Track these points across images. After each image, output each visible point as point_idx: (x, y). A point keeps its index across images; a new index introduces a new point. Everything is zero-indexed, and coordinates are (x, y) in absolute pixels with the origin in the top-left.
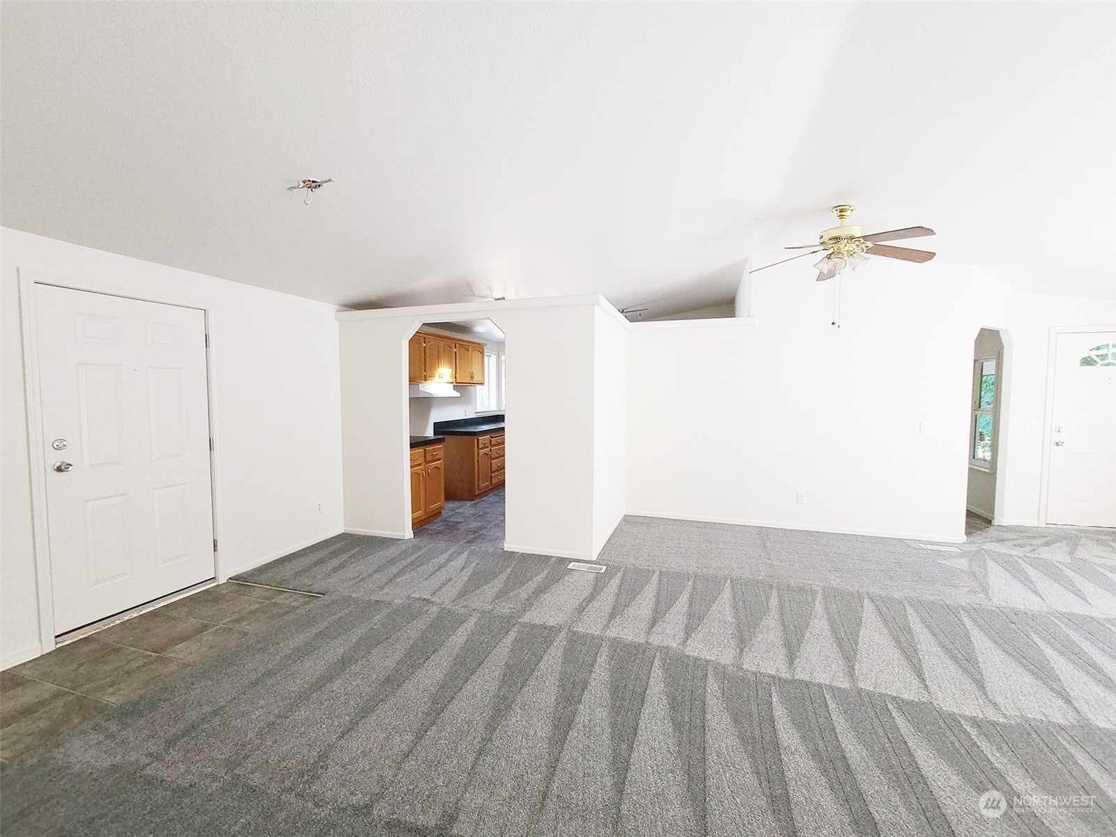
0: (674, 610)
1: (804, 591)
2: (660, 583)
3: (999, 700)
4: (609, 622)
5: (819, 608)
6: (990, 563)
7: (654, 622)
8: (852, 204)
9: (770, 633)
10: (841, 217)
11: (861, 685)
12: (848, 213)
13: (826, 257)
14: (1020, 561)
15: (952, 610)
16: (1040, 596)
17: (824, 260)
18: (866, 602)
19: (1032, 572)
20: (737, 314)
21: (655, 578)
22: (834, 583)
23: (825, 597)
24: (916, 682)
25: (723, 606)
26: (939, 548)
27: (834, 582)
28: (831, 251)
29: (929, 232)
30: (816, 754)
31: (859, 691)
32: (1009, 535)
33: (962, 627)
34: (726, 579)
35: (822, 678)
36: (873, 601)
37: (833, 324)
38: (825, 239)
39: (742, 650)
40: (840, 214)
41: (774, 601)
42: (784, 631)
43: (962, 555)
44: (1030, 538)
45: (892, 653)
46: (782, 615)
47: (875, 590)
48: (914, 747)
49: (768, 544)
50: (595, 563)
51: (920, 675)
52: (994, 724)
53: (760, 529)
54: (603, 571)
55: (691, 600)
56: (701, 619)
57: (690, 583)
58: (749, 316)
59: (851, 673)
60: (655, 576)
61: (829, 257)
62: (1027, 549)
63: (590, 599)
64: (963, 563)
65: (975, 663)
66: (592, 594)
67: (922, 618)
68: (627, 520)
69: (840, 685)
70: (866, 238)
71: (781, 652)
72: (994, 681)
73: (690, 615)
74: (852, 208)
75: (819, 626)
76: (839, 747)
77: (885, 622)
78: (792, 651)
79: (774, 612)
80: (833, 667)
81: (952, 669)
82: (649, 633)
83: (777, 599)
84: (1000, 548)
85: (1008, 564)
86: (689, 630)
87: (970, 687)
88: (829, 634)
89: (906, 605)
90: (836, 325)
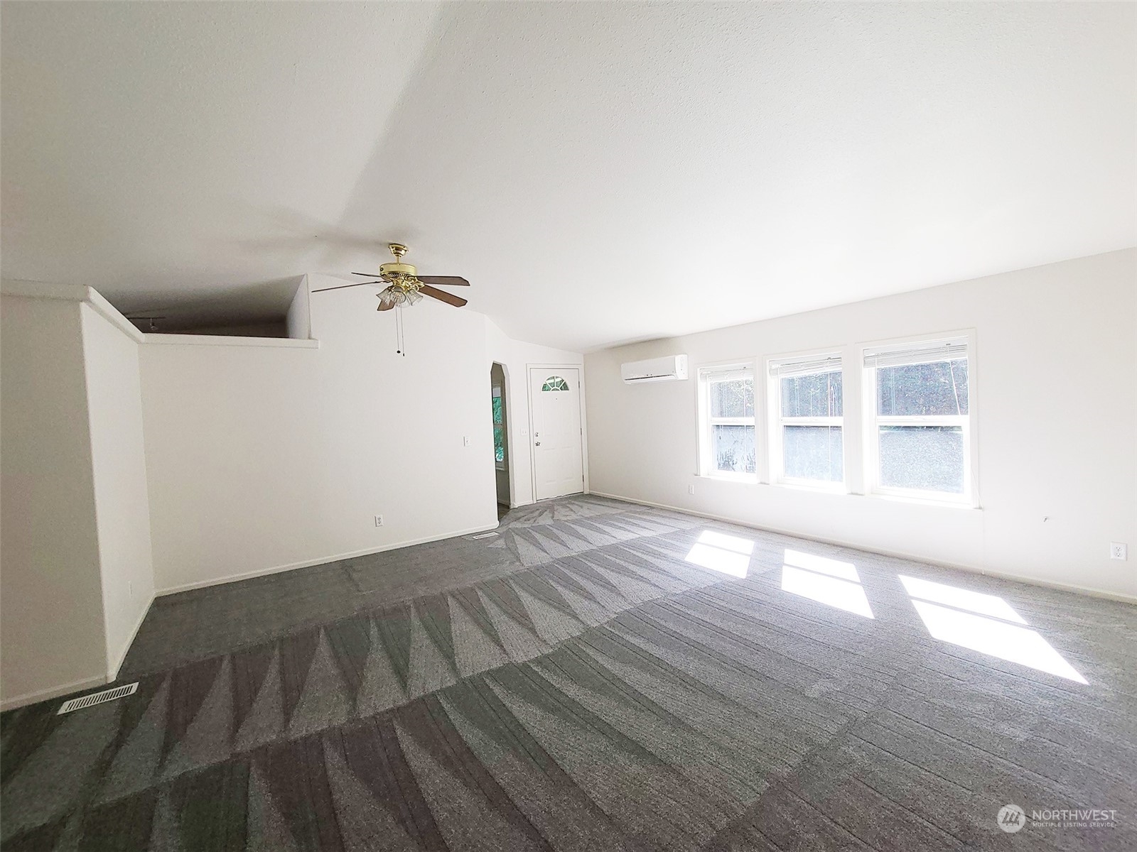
0: (264, 692)
1: (399, 611)
2: (234, 670)
3: (546, 637)
4: (163, 759)
5: (416, 622)
6: (516, 537)
7: (237, 723)
8: (406, 245)
9: (378, 668)
10: (398, 254)
11: (464, 675)
12: (403, 252)
13: (388, 289)
14: (530, 531)
15: (503, 581)
16: (546, 552)
17: (386, 292)
18: (450, 600)
19: (537, 536)
20: (291, 335)
21: (226, 665)
22: (421, 593)
23: (417, 609)
24: (497, 650)
25: (323, 659)
26: (486, 536)
27: (421, 591)
28: (391, 284)
29: (466, 283)
30: (447, 763)
31: (463, 681)
32: (521, 514)
33: (513, 592)
34: (319, 629)
35: (433, 686)
36: (454, 597)
37: (399, 352)
38: (385, 272)
39: (355, 700)
40: (396, 251)
41: (374, 632)
42: (391, 657)
43: (500, 537)
44: (532, 513)
45: (479, 635)
46: (384, 642)
47: (452, 587)
48: (510, 705)
49: (355, 576)
50: (115, 684)
51: (498, 642)
52: (547, 656)
53: (343, 563)
54: (133, 691)
55: (282, 672)
56: (300, 689)
57: (277, 652)
58: (310, 338)
59: (454, 669)
60: (226, 662)
61: (389, 289)
62: (532, 521)
63: (117, 744)
64: (501, 543)
65: (526, 616)
66: (120, 733)
67: (488, 596)
68: (160, 604)
69: (449, 684)
70: (420, 278)
71: (394, 682)
72: (540, 624)
73: (285, 689)
74: (405, 249)
75: (420, 639)
76: (462, 743)
77: (465, 609)
78: (402, 674)
79: (377, 644)
80: (440, 671)
81: (517, 629)
82: (232, 740)
83: (376, 629)
84: (518, 525)
85: (525, 534)
86: (288, 711)
87: (529, 636)
88: (428, 642)
89: (477, 590)
90: (402, 353)
